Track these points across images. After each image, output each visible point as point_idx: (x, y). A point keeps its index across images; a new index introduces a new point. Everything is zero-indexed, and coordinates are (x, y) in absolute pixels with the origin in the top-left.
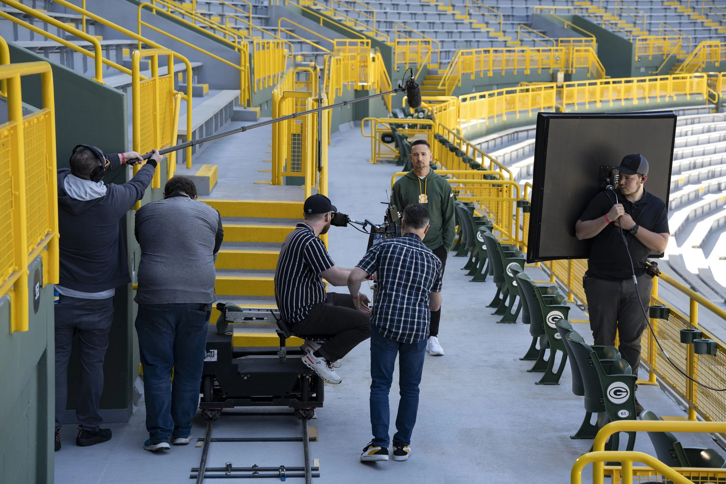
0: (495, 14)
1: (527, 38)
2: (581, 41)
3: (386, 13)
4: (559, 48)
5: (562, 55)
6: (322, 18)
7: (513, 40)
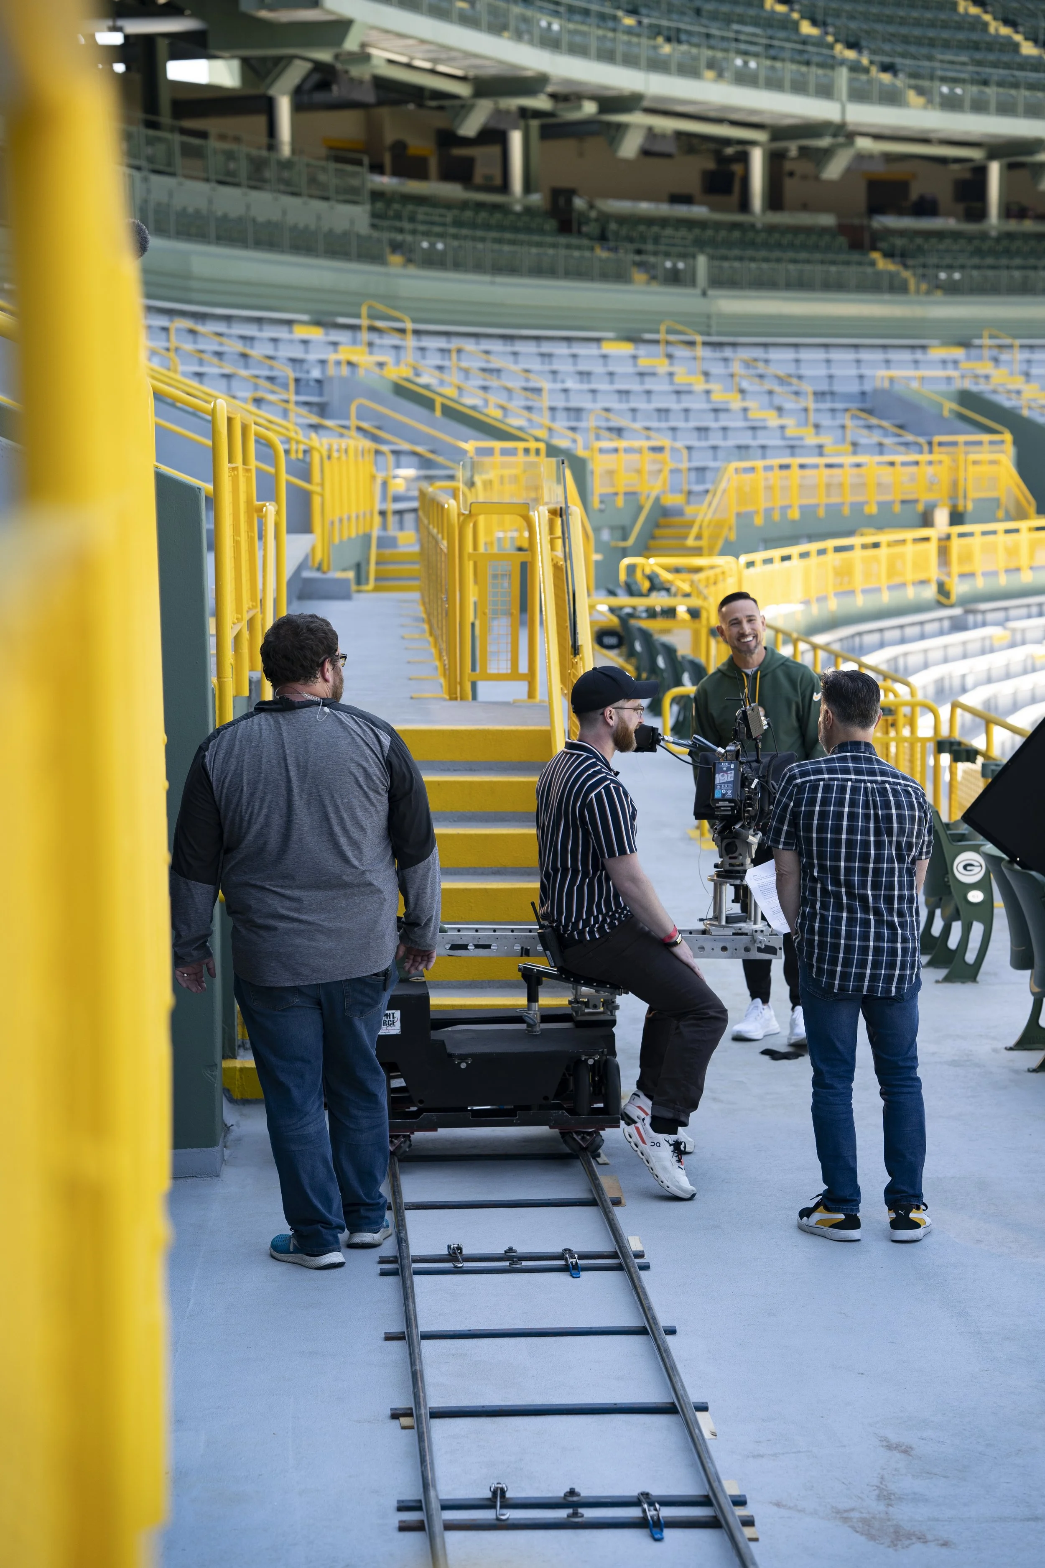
0: (794, 388)
1: (869, 439)
2: (980, 443)
3: (565, 391)
4: (934, 457)
5: (942, 473)
6: (439, 401)
7: (836, 442)
